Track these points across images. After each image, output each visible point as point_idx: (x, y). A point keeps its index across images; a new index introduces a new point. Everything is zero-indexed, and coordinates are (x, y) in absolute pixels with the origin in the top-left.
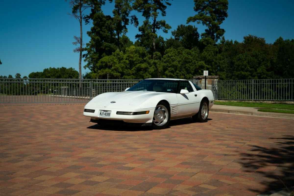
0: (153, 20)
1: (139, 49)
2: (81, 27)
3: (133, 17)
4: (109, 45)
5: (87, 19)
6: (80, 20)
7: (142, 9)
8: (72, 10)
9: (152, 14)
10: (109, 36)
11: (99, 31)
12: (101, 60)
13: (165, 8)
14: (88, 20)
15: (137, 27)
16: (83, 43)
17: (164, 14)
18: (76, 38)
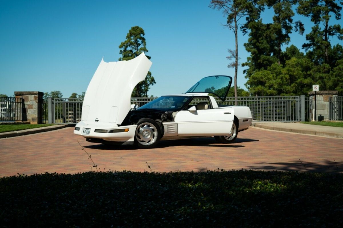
0: (324, 26)
1: (301, 62)
2: (236, 39)
3: (298, 23)
4: (268, 58)
5: (244, 28)
6: (235, 31)
7: (310, 13)
8: (227, 20)
9: (322, 18)
10: (267, 47)
11: (256, 42)
12: (252, 76)
13: (340, 9)
14: (246, 29)
15: (302, 35)
16: (238, 57)
17: (338, 17)
18: (231, 52)
